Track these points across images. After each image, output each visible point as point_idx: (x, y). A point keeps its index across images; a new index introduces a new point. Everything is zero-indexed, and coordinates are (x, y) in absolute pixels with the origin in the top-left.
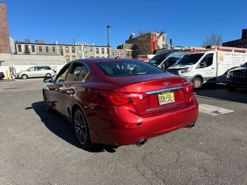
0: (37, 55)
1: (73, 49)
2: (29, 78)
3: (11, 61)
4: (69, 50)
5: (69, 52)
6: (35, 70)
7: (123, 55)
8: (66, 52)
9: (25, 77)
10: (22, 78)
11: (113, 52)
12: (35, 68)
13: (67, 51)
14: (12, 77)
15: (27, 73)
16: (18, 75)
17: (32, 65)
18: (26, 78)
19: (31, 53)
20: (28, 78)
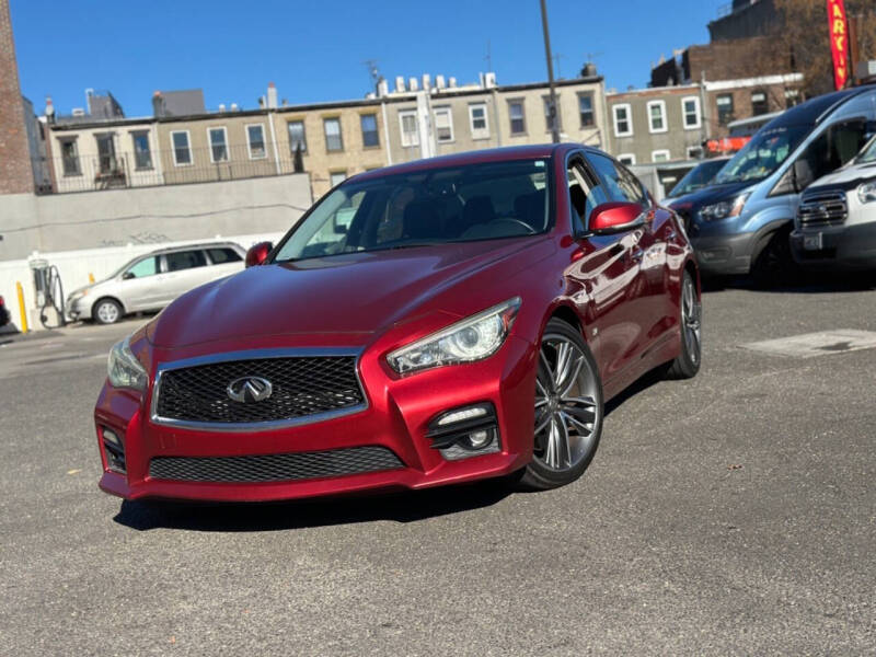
0: (166, 185)
1: (370, 127)
2: (133, 316)
3: (36, 230)
4: (345, 137)
5: (346, 144)
6: (158, 271)
7: (691, 120)
8: (329, 152)
9: (108, 312)
10: (93, 320)
11: (622, 114)
12: (158, 259)
13: (334, 145)
14: (44, 319)
15: (118, 288)
16: (75, 305)
17: (142, 243)
18: (116, 315)
19: (136, 177)
20: (125, 316)
